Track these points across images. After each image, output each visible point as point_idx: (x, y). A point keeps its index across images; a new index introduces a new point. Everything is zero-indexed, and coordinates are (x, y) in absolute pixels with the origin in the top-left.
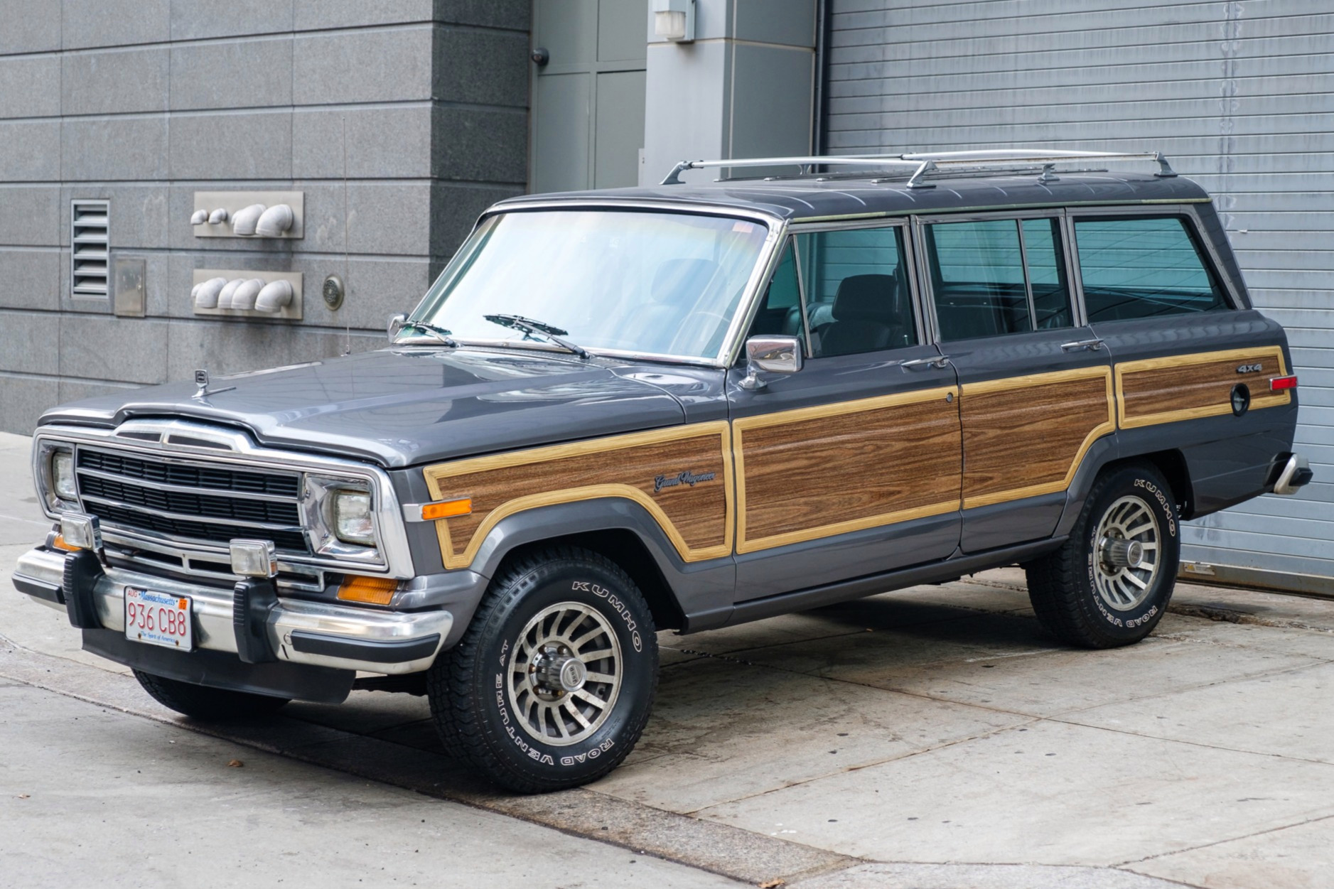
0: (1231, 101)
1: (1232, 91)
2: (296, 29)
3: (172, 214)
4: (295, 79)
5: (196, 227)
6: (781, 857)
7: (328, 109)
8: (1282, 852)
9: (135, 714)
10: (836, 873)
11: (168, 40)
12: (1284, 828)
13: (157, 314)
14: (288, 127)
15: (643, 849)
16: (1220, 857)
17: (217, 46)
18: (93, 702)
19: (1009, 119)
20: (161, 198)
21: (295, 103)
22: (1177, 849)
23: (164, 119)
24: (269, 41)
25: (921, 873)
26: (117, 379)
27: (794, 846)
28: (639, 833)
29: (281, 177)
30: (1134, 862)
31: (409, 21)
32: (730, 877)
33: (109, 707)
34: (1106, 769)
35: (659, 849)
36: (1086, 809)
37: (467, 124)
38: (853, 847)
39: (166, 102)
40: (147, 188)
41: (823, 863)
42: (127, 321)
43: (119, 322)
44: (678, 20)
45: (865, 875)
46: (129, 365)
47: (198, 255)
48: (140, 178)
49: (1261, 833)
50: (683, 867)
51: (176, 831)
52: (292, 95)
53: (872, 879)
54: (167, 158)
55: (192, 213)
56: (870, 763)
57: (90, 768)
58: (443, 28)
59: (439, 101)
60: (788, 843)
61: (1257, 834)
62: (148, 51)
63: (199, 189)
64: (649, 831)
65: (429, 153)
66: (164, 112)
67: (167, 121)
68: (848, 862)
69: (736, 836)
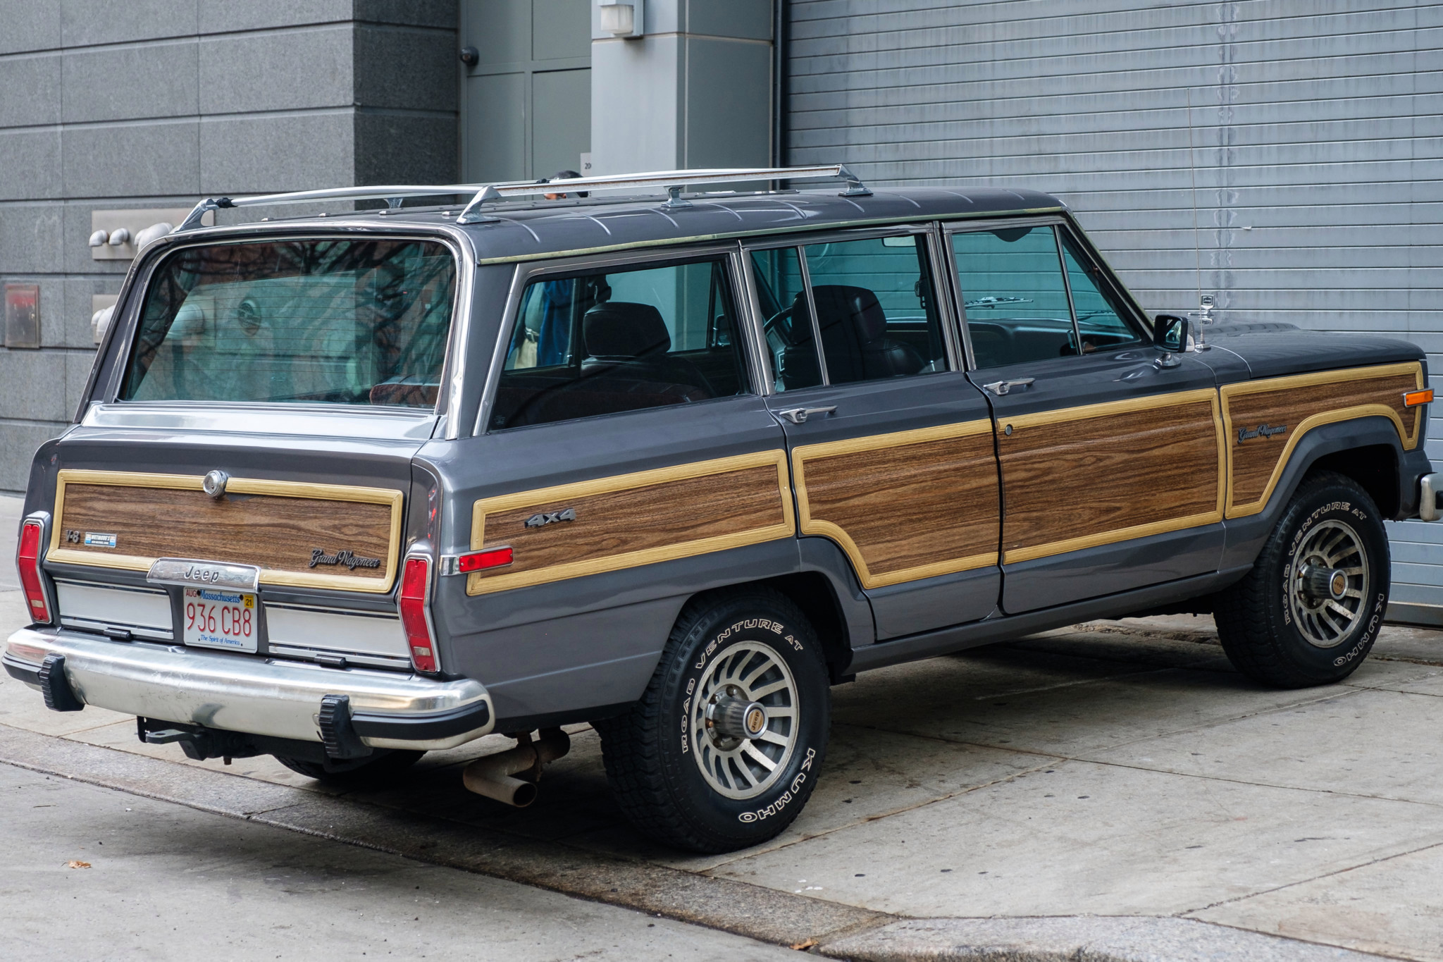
0: (1229, 88)
1: (1231, 78)
2: (202, 32)
3: (67, 235)
4: (201, 86)
5: (94, 249)
6: (810, 915)
7: (239, 118)
8: (1355, 895)
9: (82, 781)
10: (873, 932)
11: (59, 46)
12: (1351, 869)
13: (53, 345)
14: (195, 139)
15: (660, 912)
16: (1289, 902)
17: (114, 52)
18: (33, 769)
19: (987, 113)
20: (55, 218)
21: (201, 113)
22: (1242, 895)
23: (56, 133)
24: (172, 46)
25: (967, 929)
26: (9, 416)
27: (822, 904)
28: (652, 894)
29: (188, 193)
30: (1199, 909)
31: (326, 20)
32: (758, 939)
33: (51, 773)
34: (1146, 811)
35: (676, 911)
36: (1133, 855)
37: (393, 131)
38: (886, 902)
39: (58, 114)
40: (39, 208)
41: (856, 921)
42: (20, 353)
43: (11, 354)
44: (625, 14)
45: (905, 933)
46: (23, 400)
47: (97, 279)
48: (31, 198)
49: (1328, 875)
50: (706, 930)
51: (155, 906)
52: (198, 103)
53: (914, 937)
54: (60, 174)
55: (90, 235)
56: (890, 812)
57: (48, 841)
58: (364, 28)
59: (362, 107)
60: (815, 901)
61: (1324, 876)
62: (37, 59)
63: (98, 208)
64: (663, 891)
65: (352, 164)
66: (56, 125)
67: (59, 135)
68: (883, 920)
69: (757, 895)
